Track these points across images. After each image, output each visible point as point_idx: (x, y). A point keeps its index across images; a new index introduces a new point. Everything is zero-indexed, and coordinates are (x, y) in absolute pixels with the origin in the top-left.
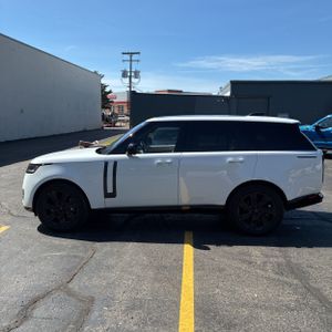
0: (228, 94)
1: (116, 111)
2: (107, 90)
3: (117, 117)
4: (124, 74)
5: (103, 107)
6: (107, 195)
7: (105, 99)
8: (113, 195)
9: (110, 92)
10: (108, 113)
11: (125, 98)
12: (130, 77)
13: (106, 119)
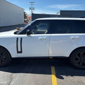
0: (59, 14)
1: (28, 19)
2: (26, 13)
3: (28, 21)
4: (30, 9)
5: (24, 18)
6: (18, 52)
7: (25, 16)
8: (21, 52)
9: (27, 14)
10: (26, 20)
11: (31, 16)
12: (32, 9)
13: (25, 21)
